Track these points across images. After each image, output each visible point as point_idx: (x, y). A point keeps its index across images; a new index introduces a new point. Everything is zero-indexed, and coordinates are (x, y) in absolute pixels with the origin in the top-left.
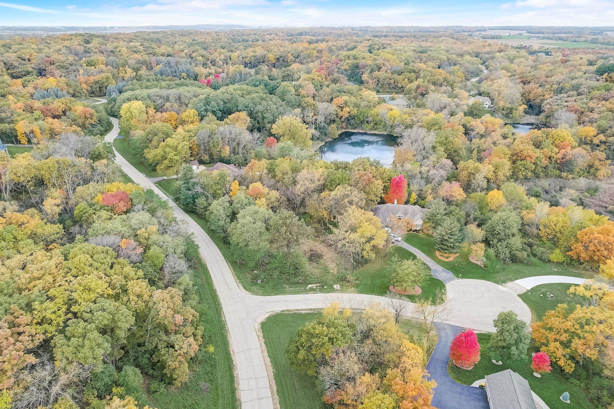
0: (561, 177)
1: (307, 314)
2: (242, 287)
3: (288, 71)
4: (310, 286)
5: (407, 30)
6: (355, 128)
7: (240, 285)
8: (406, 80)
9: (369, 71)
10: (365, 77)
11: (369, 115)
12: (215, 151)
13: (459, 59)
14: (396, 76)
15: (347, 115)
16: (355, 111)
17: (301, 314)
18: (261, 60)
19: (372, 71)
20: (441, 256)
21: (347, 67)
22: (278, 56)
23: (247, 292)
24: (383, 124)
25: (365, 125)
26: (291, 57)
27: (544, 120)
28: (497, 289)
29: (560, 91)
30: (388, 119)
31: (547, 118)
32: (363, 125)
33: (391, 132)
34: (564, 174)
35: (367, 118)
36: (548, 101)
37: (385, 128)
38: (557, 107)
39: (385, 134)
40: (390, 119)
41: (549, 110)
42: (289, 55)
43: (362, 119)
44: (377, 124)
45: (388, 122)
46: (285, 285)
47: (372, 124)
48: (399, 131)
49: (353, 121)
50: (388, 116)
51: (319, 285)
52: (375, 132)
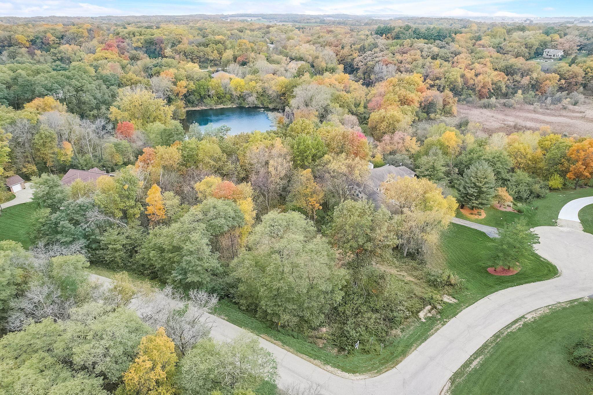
0: (431, 119)
1: (482, 365)
2: (339, 372)
3: (60, 52)
4: (422, 315)
6: (197, 105)
7: (329, 368)
8: (215, 52)
9: (170, 46)
11: (210, 87)
14: (202, 48)
15: (184, 91)
16: (192, 86)
17: (475, 370)
19: (173, 45)
20: (472, 214)
21: (140, 44)
22: (32, 38)
23: (358, 377)
24: (227, 95)
25: (207, 101)
26: (53, 38)
27: (362, 77)
29: (362, 50)
30: (233, 89)
31: (364, 74)
32: (204, 100)
33: (241, 104)
34: (432, 116)
35: (208, 91)
36: (358, 59)
37: (232, 99)
38: (371, 63)
39: (234, 106)
40: (236, 89)
41: (365, 67)
42: (49, 35)
43: (203, 93)
44: (220, 98)
45: (234, 93)
46: (394, 332)
47: (215, 98)
48: (252, 100)
49: (192, 98)
50: (232, 85)
51: (429, 307)
52: (222, 106)
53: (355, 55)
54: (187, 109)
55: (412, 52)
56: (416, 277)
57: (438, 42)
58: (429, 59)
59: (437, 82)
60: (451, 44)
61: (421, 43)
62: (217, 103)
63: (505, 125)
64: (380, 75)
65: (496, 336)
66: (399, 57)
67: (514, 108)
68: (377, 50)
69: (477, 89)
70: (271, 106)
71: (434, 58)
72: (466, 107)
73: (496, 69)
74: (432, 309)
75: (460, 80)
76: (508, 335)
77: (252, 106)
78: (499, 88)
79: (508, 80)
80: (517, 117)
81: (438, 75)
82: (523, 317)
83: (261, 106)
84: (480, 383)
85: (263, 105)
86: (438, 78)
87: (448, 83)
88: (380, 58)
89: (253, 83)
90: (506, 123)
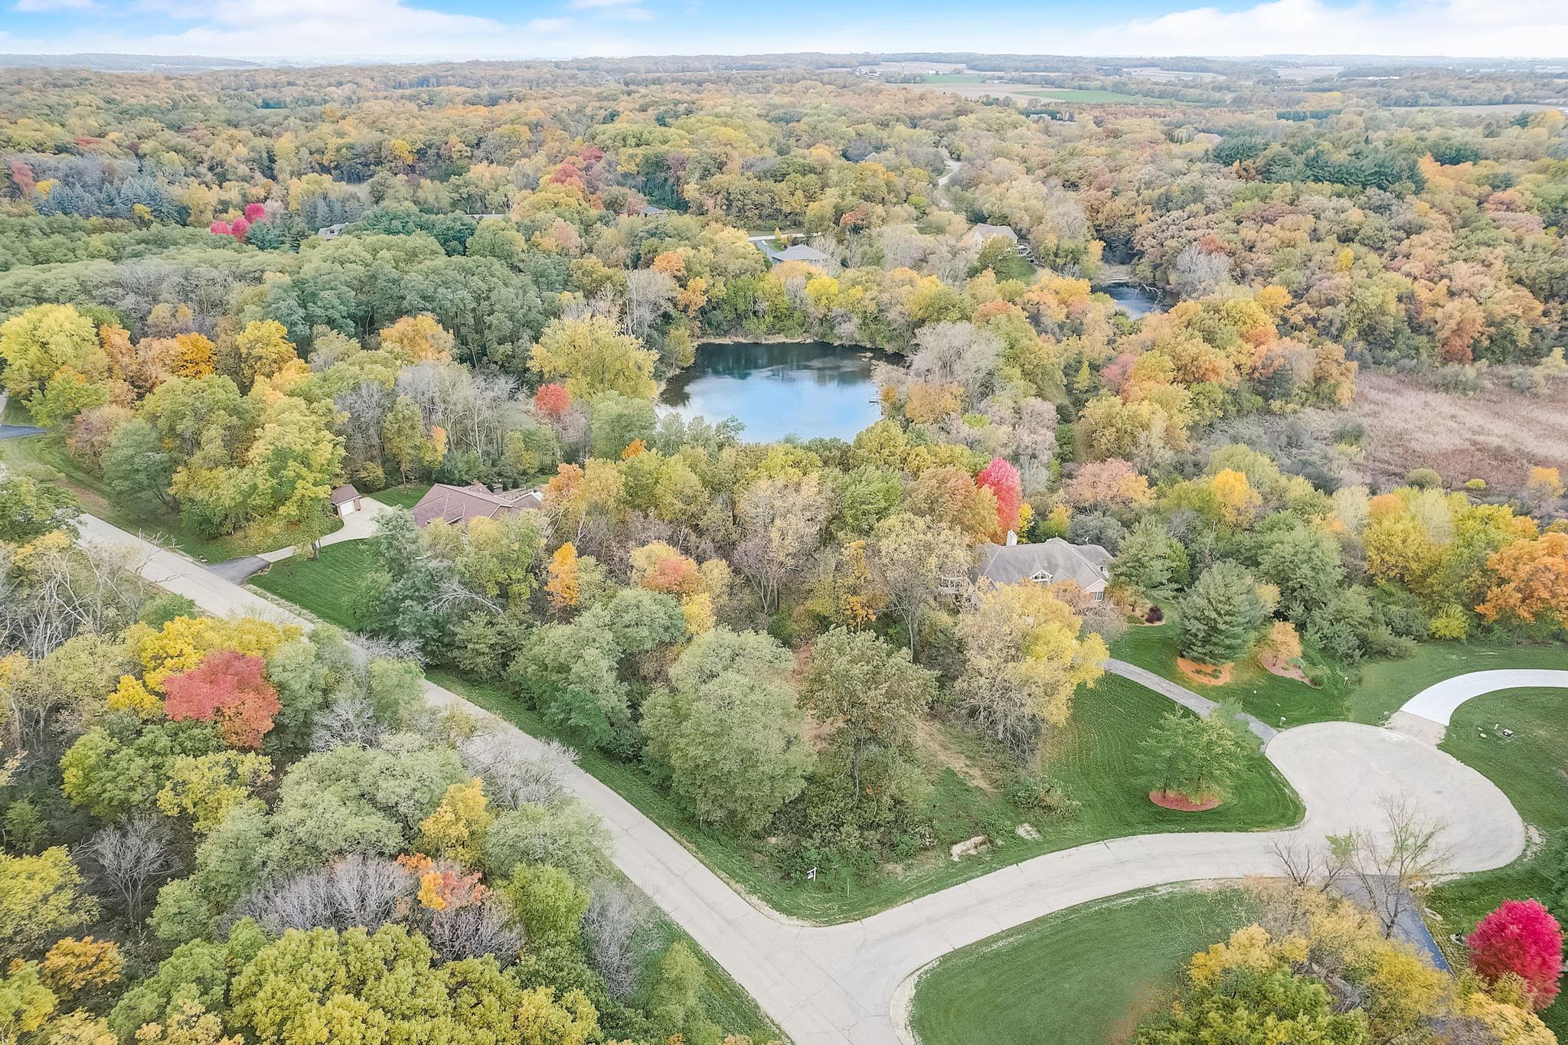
0: (1270, 412)
1: (1015, 949)
2: (767, 909)
3: (467, 184)
4: (957, 849)
5: (697, 64)
6: (726, 333)
7: (754, 899)
8: (799, 193)
9: (697, 175)
10: (691, 190)
11: (760, 293)
12: (404, 448)
13: (884, 134)
14: (769, 184)
15: (702, 301)
16: (720, 291)
17: (997, 954)
18: (371, 157)
19: (706, 173)
20: (1198, 672)
21: (633, 168)
22: (419, 145)
23: (794, 921)
24: (797, 314)
25: (751, 324)
26: (460, 146)
27: (1149, 275)
28: (1384, 740)
29: (1164, 204)
30: (810, 301)
31: (1156, 267)
32: (744, 323)
33: (824, 335)
34: (1276, 405)
35: (755, 302)
36: (1146, 229)
37: (804, 325)
38: (1173, 243)
39: (808, 341)
40: (818, 300)
41: (1157, 251)
42: (453, 139)
43: (741, 307)
44: (781, 318)
45: (811, 309)
46: (890, 867)
47: (769, 319)
48: (848, 331)
49: (717, 316)
50: (809, 292)
51: (979, 839)
52: (781, 339)
53: (1140, 218)
54: (705, 340)
55: (1289, 220)
56: (994, 782)
57: (1372, 191)
58: (1330, 242)
59: (1328, 311)
60: (1410, 198)
61: (1319, 196)
62: (772, 330)
63: (1475, 443)
64: (1189, 277)
65: (1073, 910)
66: (1248, 232)
67: (1536, 396)
68: (1199, 207)
69: (1440, 335)
70: (889, 348)
71: (1345, 239)
72: (1390, 383)
73: (1520, 281)
74: (983, 843)
75: (1393, 307)
76: (1100, 913)
77: (847, 343)
78: (1509, 336)
79: (1545, 314)
80: (1529, 422)
81: (1332, 294)
82: (1152, 888)
83: (869, 345)
84: (994, 973)
85: (873, 342)
86: (1331, 302)
87: (1359, 316)
88: (1199, 233)
89: (857, 292)
90: (1480, 439)
